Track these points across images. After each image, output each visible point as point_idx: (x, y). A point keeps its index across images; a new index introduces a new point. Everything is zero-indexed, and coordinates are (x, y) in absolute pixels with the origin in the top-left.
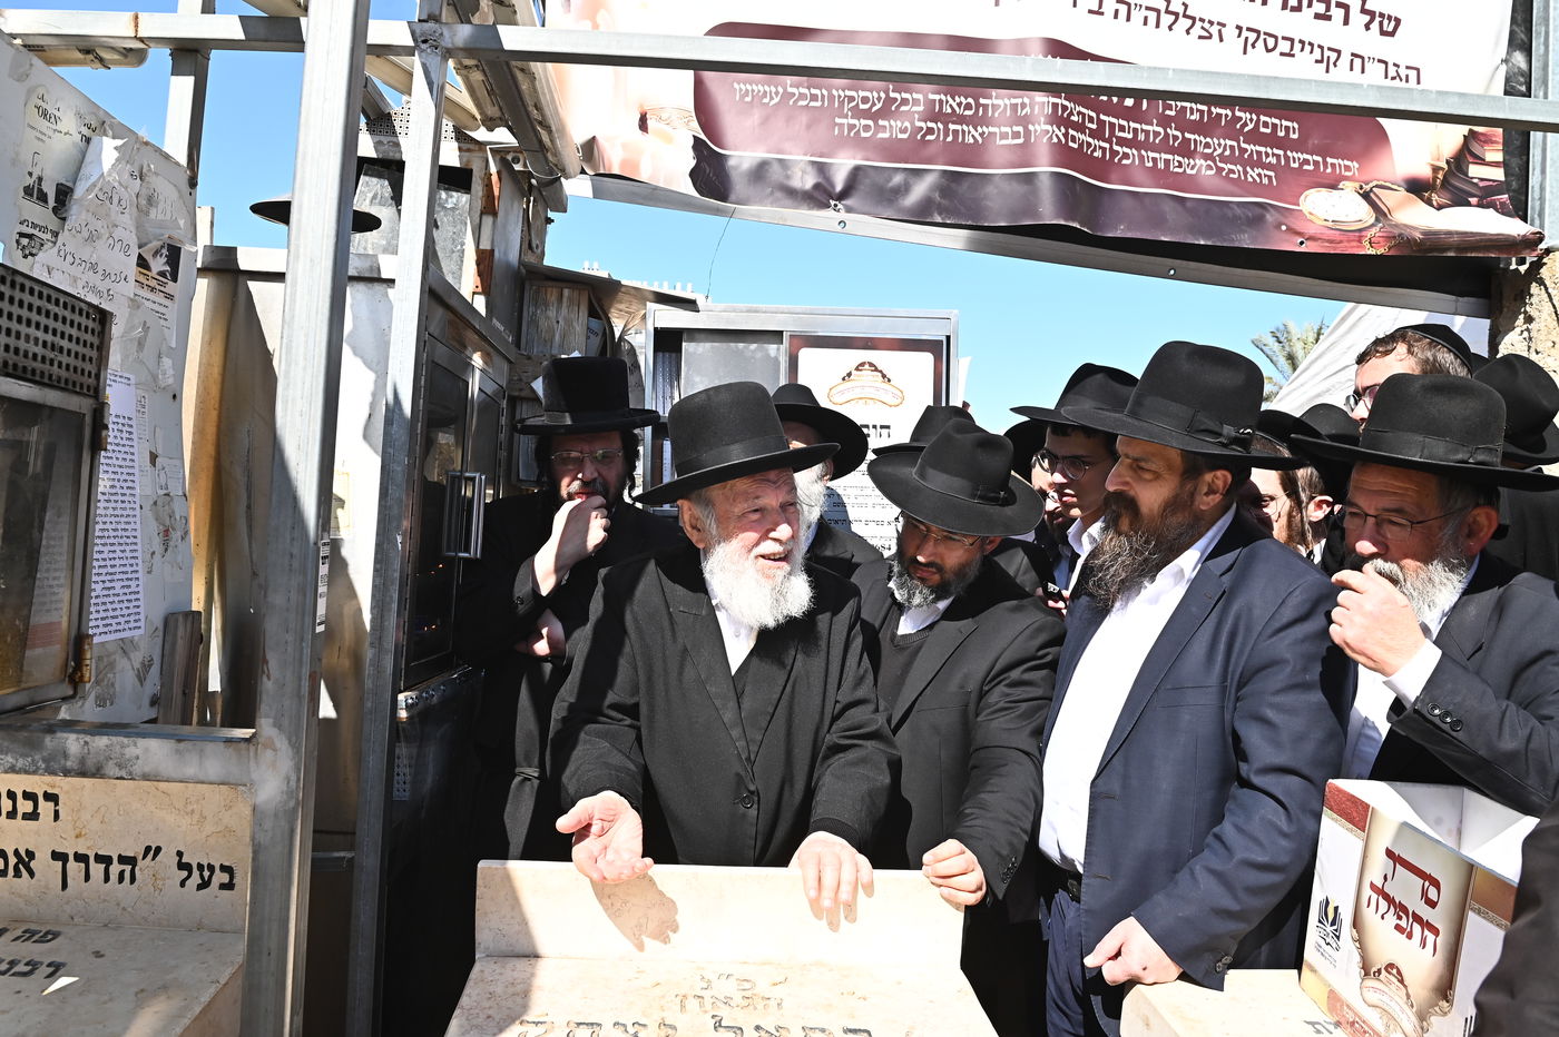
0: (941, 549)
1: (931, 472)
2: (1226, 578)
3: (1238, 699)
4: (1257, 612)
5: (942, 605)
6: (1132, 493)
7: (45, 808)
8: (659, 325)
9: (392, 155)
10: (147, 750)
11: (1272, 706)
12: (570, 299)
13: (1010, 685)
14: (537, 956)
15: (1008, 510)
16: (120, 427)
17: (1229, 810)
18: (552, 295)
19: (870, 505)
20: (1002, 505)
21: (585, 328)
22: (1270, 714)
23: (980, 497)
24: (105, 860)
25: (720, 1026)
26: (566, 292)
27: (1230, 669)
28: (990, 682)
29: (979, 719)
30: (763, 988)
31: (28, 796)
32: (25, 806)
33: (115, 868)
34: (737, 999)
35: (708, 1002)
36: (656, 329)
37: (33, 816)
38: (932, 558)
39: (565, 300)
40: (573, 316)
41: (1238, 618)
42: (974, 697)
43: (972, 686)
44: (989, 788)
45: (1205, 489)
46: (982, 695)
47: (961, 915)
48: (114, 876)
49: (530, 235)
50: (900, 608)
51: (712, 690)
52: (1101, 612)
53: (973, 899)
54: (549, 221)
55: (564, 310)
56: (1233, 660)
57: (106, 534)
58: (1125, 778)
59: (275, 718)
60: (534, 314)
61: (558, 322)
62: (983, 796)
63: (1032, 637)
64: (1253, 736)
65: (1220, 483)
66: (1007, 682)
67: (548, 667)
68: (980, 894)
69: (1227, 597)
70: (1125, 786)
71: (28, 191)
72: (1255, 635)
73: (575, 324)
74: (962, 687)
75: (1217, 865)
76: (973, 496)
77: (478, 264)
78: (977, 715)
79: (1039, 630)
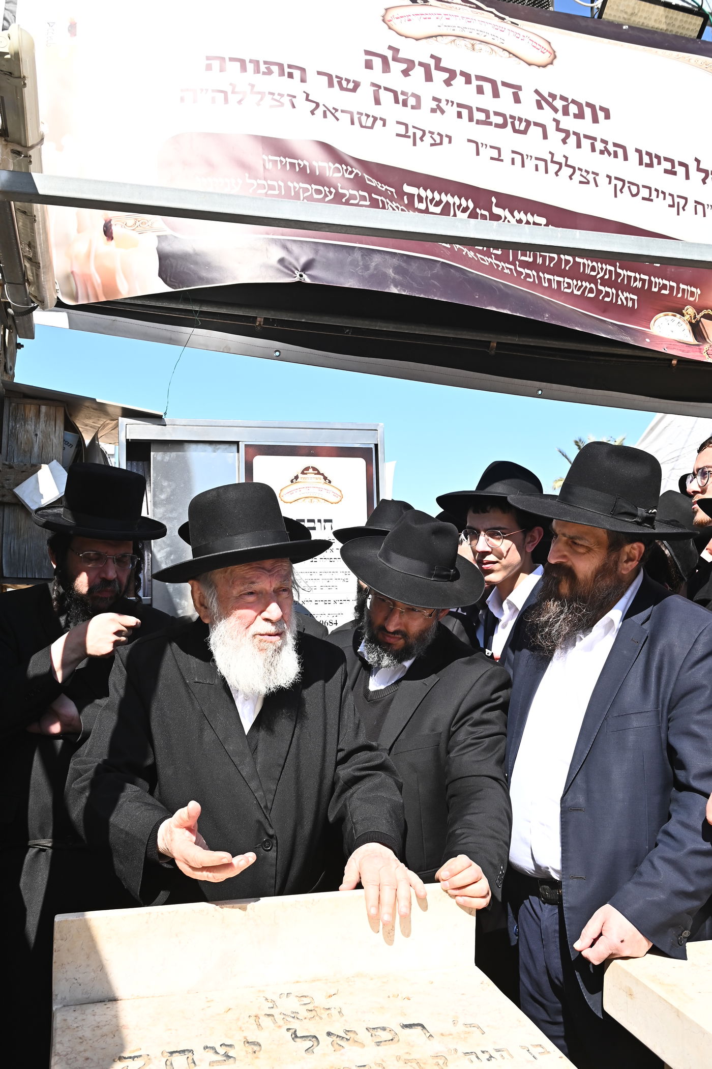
0: (405, 619)
1: (394, 556)
2: (646, 626)
3: (669, 720)
4: (677, 650)
5: (407, 664)
6: (569, 563)
8: (130, 437)
11: (698, 722)
12: (47, 414)
13: (474, 725)
14: (114, 1000)
15: (457, 584)
17: (675, 811)
18: (31, 411)
19: (318, 588)
20: (452, 581)
21: (62, 440)
22: (695, 728)
23: (436, 576)
25: (296, 1037)
26: (43, 408)
27: (661, 696)
28: (454, 725)
29: (451, 755)
30: (320, 1001)
34: (303, 1013)
35: (278, 1018)
36: (127, 440)
38: (398, 627)
39: (42, 415)
40: (51, 429)
41: (662, 655)
42: (444, 737)
43: (442, 728)
44: (472, 811)
45: (625, 558)
46: (450, 735)
47: (473, 919)
49: (6, 358)
50: (369, 669)
51: (230, 748)
52: (544, 659)
53: (483, 903)
54: (20, 346)
55: (42, 425)
56: (662, 690)
58: (588, 793)
60: (14, 428)
61: (36, 435)
62: (468, 817)
63: (486, 684)
64: (686, 748)
65: (636, 553)
66: (470, 722)
67: (59, 743)
68: (489, 898)
69: (652, 640)
70: (588, 799)
72: (677, 669)
73: (52, 437)
74: (433, 730)
75: (671, 854)
76: (430, 575)
78: (448, 753)
79: (491, 678)
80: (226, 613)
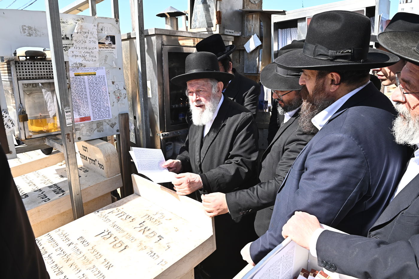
8: (275, 21)
16: (100, 78)
18: (250, 18)
21: (260, 26)
26: (254, 16)
31: (85, 147)
33: (93, 162)
37: (86, 151)
39: (254, 18)
55: (254, 22)
60: (247, 24)
61: (252, 25)
65: (335, 79)
73: (256, 25)
77: (217, 16)
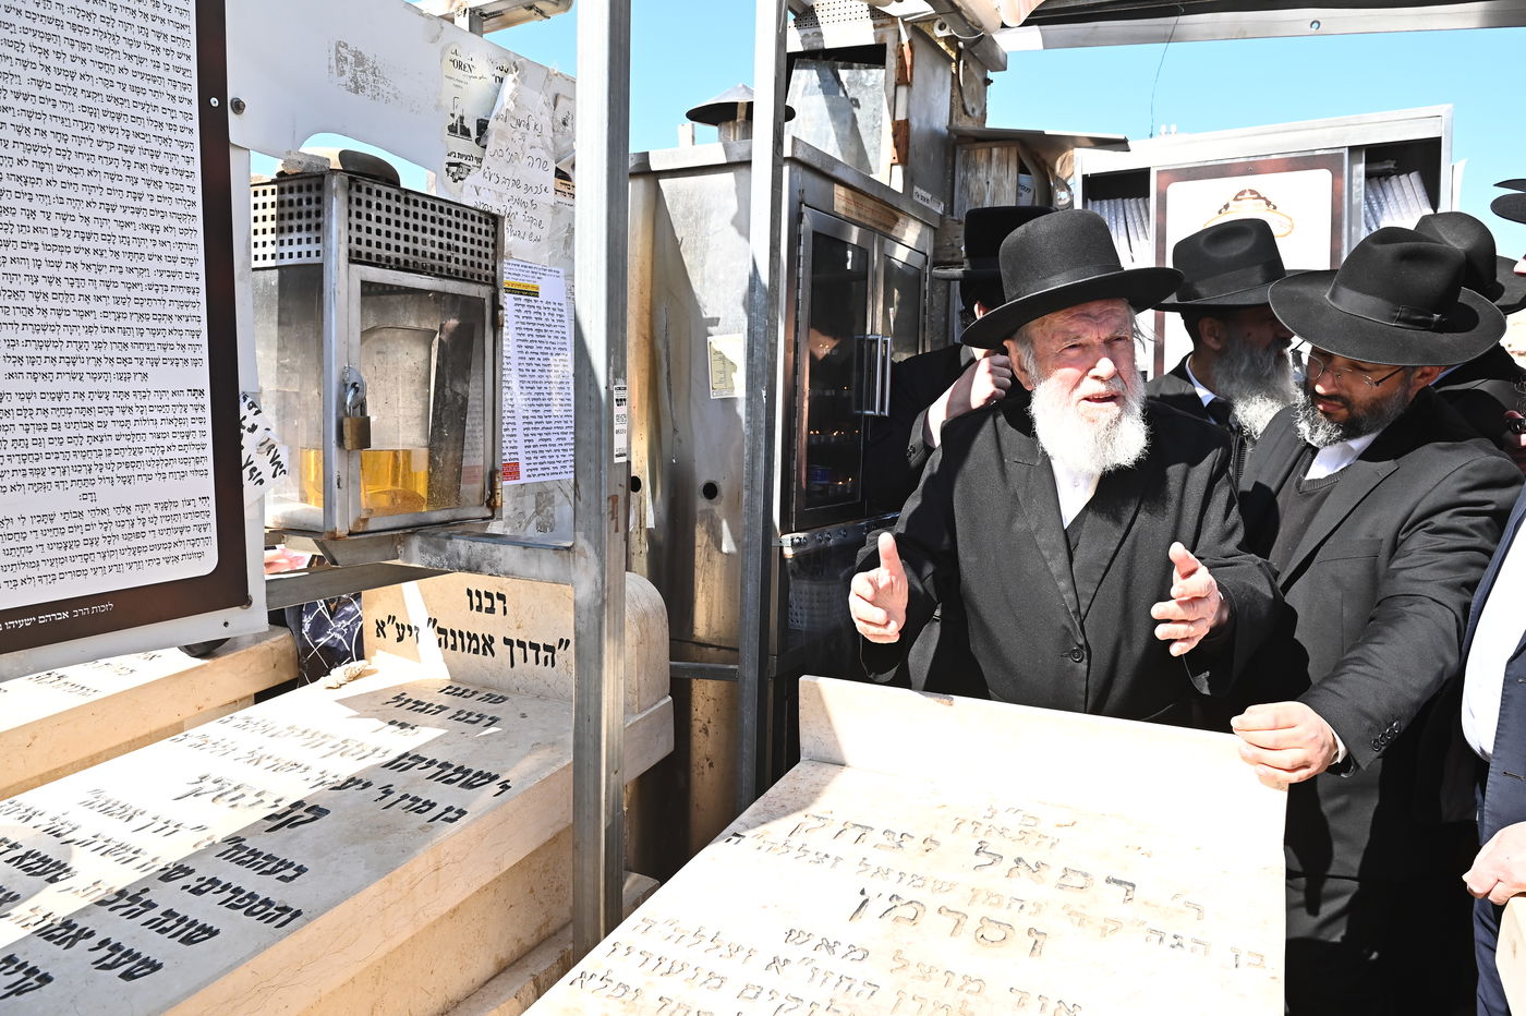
5: (1358, 444)
7: (498, 604)
9: (816, 46)
10: (506, 554)
12: (999, 157)
13: (1430, 531)
14: (846, 765)
15: (1448, 338)
16: (551, 311)
18: (981, 155)
20: (1439, 331)
21: (1015, 183)
23: (1401, 320)
24: (535, 647)
25: (983, 852)
26: (995, 151)
28: (1406, 530)
30: (1045, 826)
31: (489, 595)
32: (486, 603)
33: (542, 654)
34: (1015, 832)
36: (1084, 176)
37: (491, 610)
38: (1334, 390)
39: (994, 159)
40: (1003, 174)
42: (1386, 545)
43: (1385, 534)
46: (1396, 546)
48: (542, 660)
49: (963, 99)
50: (1311, 453)
51: (1041, 540)
54: (989, 82)
55: (994, 171)
57: (541, 397)
59: (585, 532)
60: (965, 178)
61: (988, 183)
66: (1430, 528)
71: (452, 129)
73: (1005, 183)
74: (1372, 536)
76: (1392, 319)
77: (894, 136)
78: (1390, 564)
80: (1045, 375)
